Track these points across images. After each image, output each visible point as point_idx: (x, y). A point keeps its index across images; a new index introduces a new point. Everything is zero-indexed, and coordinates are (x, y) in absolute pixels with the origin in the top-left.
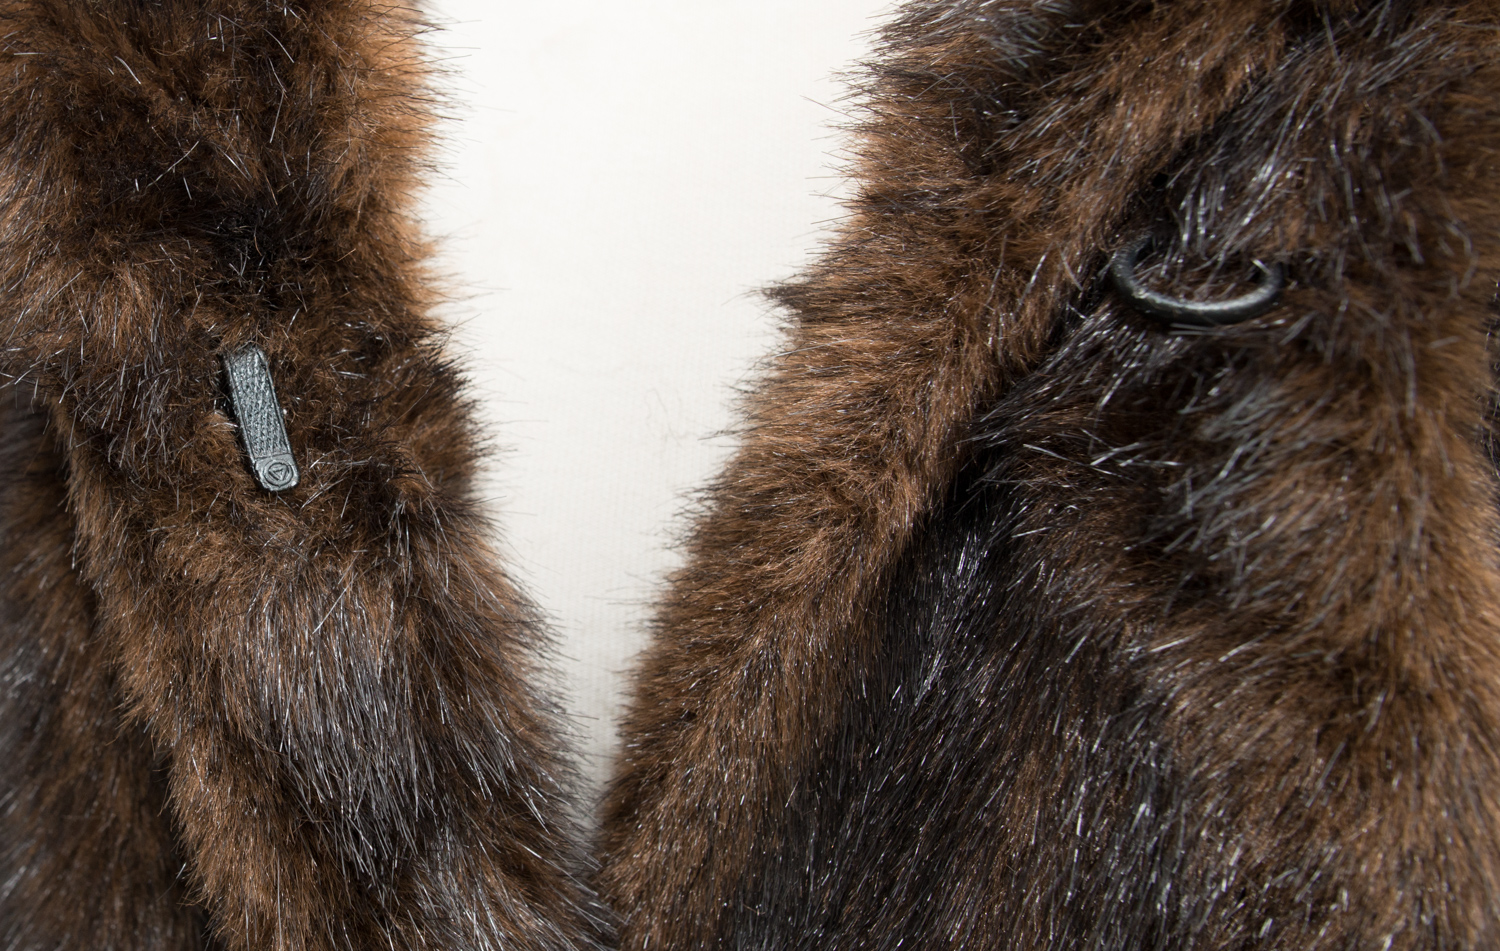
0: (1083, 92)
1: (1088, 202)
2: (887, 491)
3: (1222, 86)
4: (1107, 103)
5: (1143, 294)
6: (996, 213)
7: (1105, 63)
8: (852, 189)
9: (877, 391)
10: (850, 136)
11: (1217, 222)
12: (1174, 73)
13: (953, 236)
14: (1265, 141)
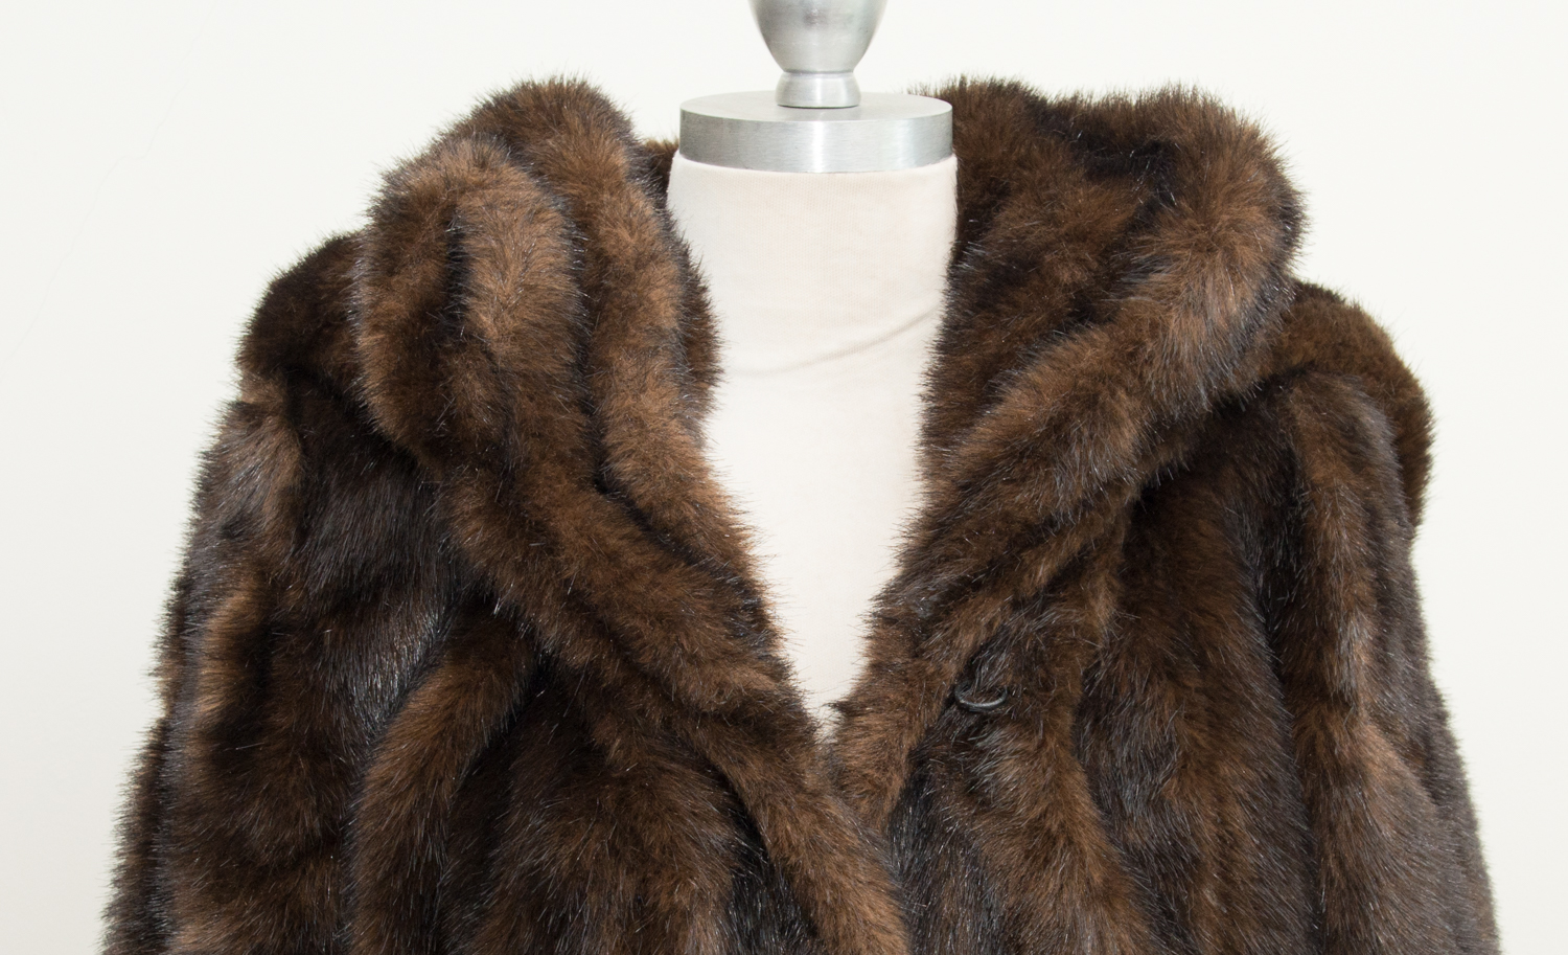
0: (947, 629)
1: (952, 668)
2: (890, 780)
3: (992, 628)
4: (956, 632)
5: (963, 701)
6: (920, 671)
7: (955, 619)
8: (865, 662)
9: (882, 741)
10: (860, 639)
11: (988, 674)
12: (977, 623)
13: (906, 680)
14: (1000, 649)
